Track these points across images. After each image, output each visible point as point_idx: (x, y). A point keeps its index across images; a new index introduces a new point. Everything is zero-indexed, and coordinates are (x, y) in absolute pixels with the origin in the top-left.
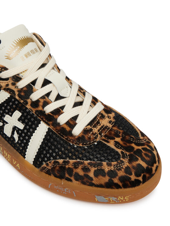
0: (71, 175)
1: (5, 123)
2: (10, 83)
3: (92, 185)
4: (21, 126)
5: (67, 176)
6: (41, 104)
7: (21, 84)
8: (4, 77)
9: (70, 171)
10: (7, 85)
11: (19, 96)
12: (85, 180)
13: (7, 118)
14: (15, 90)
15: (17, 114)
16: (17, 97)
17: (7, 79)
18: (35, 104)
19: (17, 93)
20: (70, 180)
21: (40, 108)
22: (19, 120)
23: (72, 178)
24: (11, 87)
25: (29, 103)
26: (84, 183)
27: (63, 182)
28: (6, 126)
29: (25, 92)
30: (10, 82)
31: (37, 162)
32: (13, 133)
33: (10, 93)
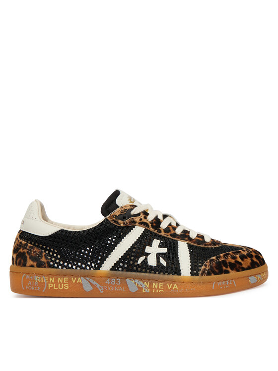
0: (227, 267)
1: (147, 254)
2: (143, 218)
3: (243, 269)
4: (164, 250)
5: (224, 268)
6: (171, 229)
7: (150, 218)
8: (136, 213)
9: (224, 263)
10: (141, 219)
11: (153, 227)
12: (238, 265)
13: (148, 249)
14: (148, 223)
15: (156, 242)
16: (152, 229)
17: (138, 215)
18: (167, 230)
19: (150, 225)
20: (227, 272)
21: (173, 232)
22: (160, 246)
23: (229, 269)
24: (144, 220)
25: (163, 231)
26: (238, 271)
27: (223, 276)
28: (149, 257)
29: (155, 222)
30: (142, 216)
31: (194, 271)
32: (158, 261)
33: (144, 225)
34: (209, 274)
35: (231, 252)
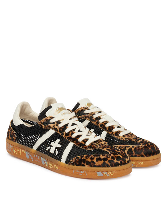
0: (84, 163)
1: (51, 146)
2: (55, 125)
3: (95, 166)
4: (60, 146)
5: (82, 163)
6: (70, 134)
7: (61, 125)
8: (52, 122)
9: (84, 160)
10: (54, 126)
11: (60, 131)
12: (92, 163)
13: (52, 144)
14: (58, 128)
15: (58, 140)
16: (58, 132)
17: (54, 123)
18: (67, 134)
19: (58, 130)
20: (84, 165)
21: (70, 136)
22: (59, 143)
23: (85, 164)
24: (56, 127)
25: (64, 134)
26: (91, 166)
27: (81, 167)
28: (51, 148)
29: (62, 129)
31: (67, 161)
32: (55, 151)
33: (55, 130)
34: (73, 164)
35: (92, 155)
